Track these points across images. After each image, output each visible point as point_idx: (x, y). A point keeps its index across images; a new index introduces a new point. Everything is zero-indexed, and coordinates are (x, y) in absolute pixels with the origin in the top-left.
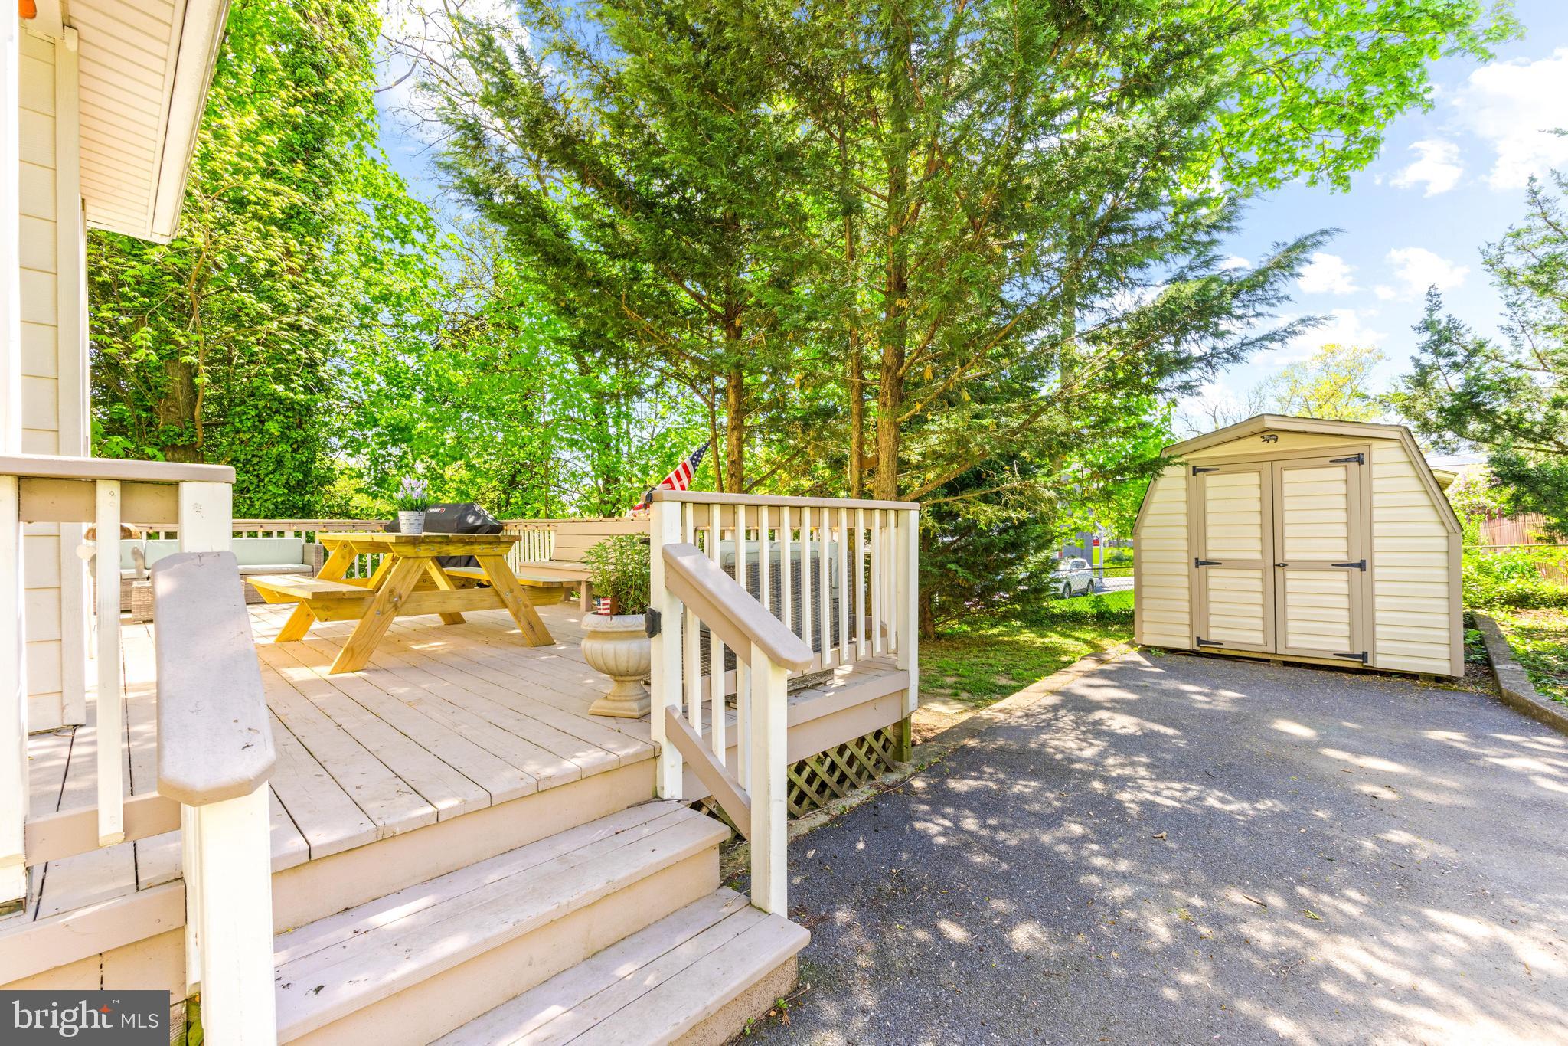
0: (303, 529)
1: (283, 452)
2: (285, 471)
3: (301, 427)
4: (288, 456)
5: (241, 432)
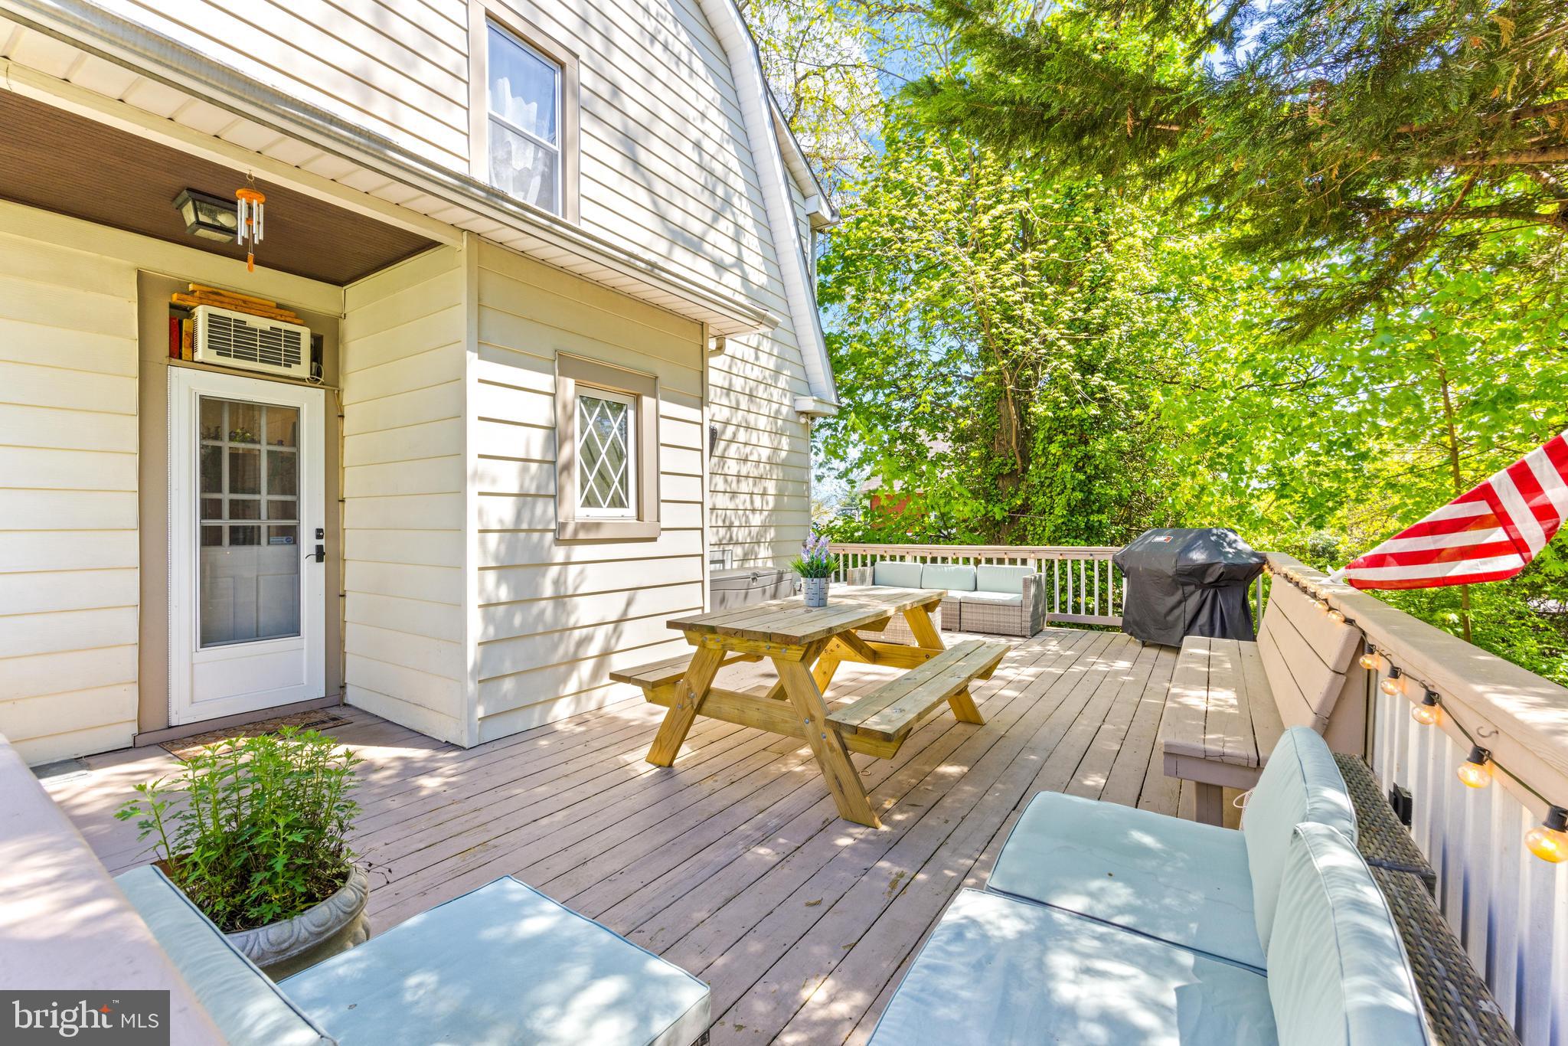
0: (1049, 557)
1: (1064, 472)
2: (1068, 492)
3: (1086, 443)
4: (1068, 476)
5: (1040, 456)
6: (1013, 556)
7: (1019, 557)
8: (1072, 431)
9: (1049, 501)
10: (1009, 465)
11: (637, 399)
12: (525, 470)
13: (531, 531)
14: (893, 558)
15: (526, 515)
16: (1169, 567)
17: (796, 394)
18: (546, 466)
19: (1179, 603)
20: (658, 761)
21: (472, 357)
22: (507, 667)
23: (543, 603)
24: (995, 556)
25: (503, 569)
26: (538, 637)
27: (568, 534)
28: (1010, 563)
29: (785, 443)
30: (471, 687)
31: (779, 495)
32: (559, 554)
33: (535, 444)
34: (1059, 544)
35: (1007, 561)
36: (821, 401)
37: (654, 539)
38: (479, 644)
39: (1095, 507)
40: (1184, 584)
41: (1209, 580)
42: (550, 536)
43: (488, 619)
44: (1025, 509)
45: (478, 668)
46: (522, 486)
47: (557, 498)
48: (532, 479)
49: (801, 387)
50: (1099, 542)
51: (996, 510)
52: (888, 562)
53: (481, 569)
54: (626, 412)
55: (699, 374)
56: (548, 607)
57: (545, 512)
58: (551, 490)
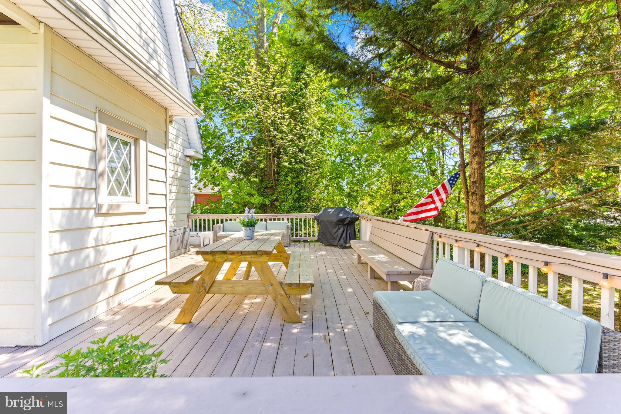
0: (290, 217)
1: (292, 187)
2: (293, 194)
3: (298, 177)
4: (293, 188)
5: (282, 181)
6: (279, 217)
7: (281, 218)
8: (294, 173)
9: (286, 198)
10: (270, 184)
11: (137, 140)
12: (78, 174)
13: (81, 208)
14: (231, 220)
15: (79, 200)
16: (334, 219)
17: (184, 148)
18: (90, 172)
19: (337, 231)
20: (183, 321)
21: (46, 102)
22: (67, 291)
23: (88, 250)
24: (272, 218)
25: (63, 231)
26: (85, 270)
27: (104, 210)
28: (278, 220)
29: (180, 169)
30: (44, 306)
31: (178, 193)
32: (98, 221)
33: (84, 158)
34: (290, 213)
35: (277, 219)
36: (197, 152)
37: (145, 213)
38: (50, 278)
39: (301, 200)
40: (339, 225)
41: (346, 223)
42: (92, 212)
43: (54, 264)
44: (276, 200)
45: (47, 296)
46: (76, 183)
47: (96, 190)
48: (82, 179)
49: (187, 144)
50: (302, 212)
51: (267, 201)
52: (229, 222)
53: (51, 232)
54: (130, 146)
55: (164, 132)
56: (91, 253)
57: (89, 199)
58: (94, 186)
